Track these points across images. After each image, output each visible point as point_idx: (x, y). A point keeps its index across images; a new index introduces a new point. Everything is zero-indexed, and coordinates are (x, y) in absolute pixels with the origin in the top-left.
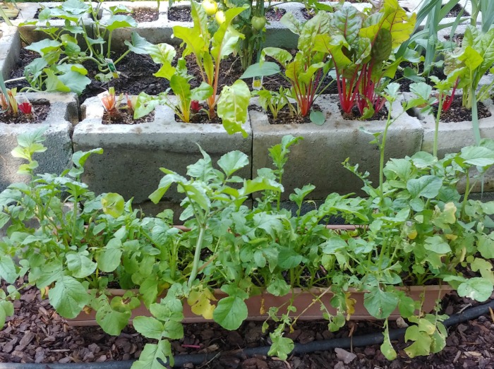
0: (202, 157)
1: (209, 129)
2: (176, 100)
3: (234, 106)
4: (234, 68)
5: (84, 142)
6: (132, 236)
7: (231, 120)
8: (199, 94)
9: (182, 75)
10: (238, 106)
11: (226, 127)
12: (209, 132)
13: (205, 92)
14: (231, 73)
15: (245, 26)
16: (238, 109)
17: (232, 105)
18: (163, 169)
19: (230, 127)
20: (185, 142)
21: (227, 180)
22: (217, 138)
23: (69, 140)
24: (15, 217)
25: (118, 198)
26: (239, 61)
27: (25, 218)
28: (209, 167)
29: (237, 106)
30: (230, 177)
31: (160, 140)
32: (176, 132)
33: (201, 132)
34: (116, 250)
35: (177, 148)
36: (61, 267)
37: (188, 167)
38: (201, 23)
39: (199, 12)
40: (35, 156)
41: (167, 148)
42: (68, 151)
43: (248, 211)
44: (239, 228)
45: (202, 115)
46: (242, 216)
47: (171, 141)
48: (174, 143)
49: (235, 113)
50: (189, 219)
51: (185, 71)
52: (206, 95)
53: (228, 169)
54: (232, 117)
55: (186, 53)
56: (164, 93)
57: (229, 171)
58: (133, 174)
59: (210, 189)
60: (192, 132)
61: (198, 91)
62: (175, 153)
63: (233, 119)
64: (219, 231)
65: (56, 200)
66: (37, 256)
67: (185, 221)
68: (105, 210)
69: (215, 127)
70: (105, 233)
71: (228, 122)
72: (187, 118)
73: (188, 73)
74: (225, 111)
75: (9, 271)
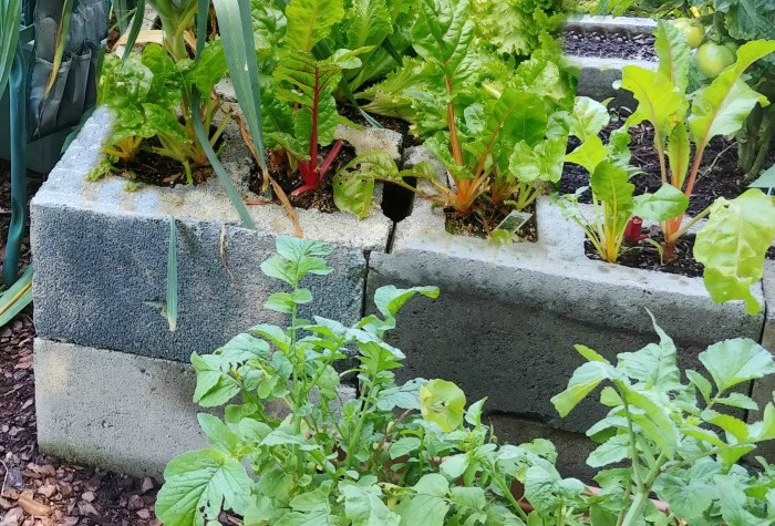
0: (657, 339)
1: (662, 283)
2: (595, 214)
3: (736, 243)
4: (720, 163)
5: (391, 270)
6: (471, 477)
7: (725, 271)
8: (652, 208)
9: (618, 164)
10: (747, 244)
11: (708, 286)
12: (662, 289)
13: (669, 204)
14: (714, 172)
15: (764, 79)
16: (744, 251)
17: (731, 239)
18: (582, 349)
19: (721, 285)
20: (605, 302)
21: (717, 399)
22: (679, 305)
23: (362, 261)
24: (250, 389)
25: (454, 393)
26: (734, 151)
27: (270, 396)
28: (670, 364)
29: (742, 243)
30: (726, 394)
31: (549, 291)
32: (586, 278)
33: (644, 287)
34: (435, 500)
35: (584, 313)
36: (327, 506)
37: (619, 356)
38: (675, 64)
39: (673, 42)
40: (308, 281)
41: (561, 310)
42: (356, 282)
43: (748, 479)
44: (729, 512)
45: (645, 253)
46: (736, 486)
47: (573, 296)
48: (578, 302)
49: (736, 258)
50: (608, 467)
51: (627, 156)
52: (670, 210)
53: (721, 375)
54: (728, 264)
55: (633, 121)
56: (573, 197)
57: (724, 379)
58: (476, 351)
59: (680, 411)
60: (625, 283)
61: (651, 200)
62: (576, 321)
63: (729, 269)
64: (687, 507)
65: (330, 373)
66: (278, 475)
67: (601, 468)
68: (424, 412)
69: (676, 282)
70: (413, 460)
71: (716, 276)
72: (614, 253)
73: (633, 162)
74: (714, 250)
75: (237, 489)
